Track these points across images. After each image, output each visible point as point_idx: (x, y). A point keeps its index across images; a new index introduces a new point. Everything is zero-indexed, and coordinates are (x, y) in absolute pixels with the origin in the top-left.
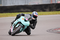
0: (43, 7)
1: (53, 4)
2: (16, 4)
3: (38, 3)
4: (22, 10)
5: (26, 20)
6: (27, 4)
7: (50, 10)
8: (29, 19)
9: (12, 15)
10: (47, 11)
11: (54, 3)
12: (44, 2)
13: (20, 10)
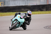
0: (41, 7)
2: (18, 5)
3: (36, 4)
4: (23, 10)
5: (22, 18)
6: (27, 5)
8: (24, 17)
10: (44, 11)
12: (41, 3)
13: (21, 10)
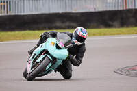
0: (106, 17)
1: (129, 11)
3: (95, 9)
4: (58, 24)
5: (60, 46)
7: (122, 25)
9: (35, 35)
10: (115, 27)
11: (130, 8)
12: (108, 5)
13: (54, 25)
